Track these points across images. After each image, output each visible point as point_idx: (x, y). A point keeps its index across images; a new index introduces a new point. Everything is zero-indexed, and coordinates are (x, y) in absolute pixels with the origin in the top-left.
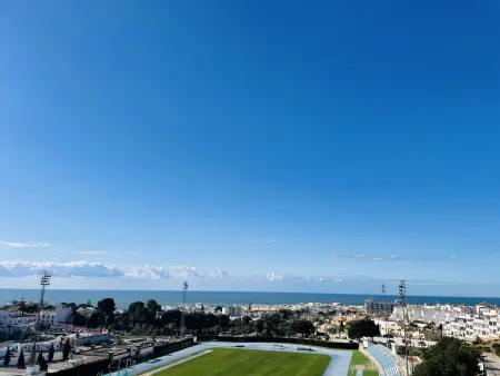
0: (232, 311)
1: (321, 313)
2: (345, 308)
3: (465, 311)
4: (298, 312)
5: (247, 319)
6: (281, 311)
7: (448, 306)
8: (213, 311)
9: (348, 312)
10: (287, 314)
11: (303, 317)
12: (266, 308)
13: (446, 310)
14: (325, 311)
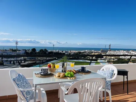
0: (66, 52)
1: (89, 53)
2: (95, 51)
3: (126, 52)
4: (83, 52)
5: (70, 54)
6: (79, 52)
7: (122, 51)
8: (61, 52)
9: (96, 52)
10: (80, 53)
11: (84, 54)
12: (75, 51)
13: (122, 52)
14: (90, 52)
